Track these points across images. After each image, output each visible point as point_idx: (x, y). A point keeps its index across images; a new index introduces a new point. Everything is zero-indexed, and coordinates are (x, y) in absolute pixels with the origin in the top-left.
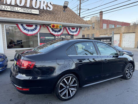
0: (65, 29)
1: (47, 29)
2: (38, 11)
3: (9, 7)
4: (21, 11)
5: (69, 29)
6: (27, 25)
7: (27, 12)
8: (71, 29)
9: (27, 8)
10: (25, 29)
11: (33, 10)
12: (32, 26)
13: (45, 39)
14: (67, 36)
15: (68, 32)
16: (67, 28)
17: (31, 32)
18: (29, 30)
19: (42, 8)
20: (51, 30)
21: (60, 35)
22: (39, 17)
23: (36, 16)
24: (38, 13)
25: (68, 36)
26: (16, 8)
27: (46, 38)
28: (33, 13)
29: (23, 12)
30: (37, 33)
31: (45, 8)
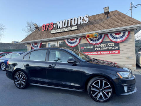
0: (106, 36)
1: (86, 40)
2: (76, 27)
3: (59, 30)
4: (65, 30)
5: (111, 35)
6: (70, 40)
7: (69, 30)
8: (114, 35)
9: (69, 27)
10: (69, 43)
11: (73, 27)
12: (74, 39)
13: (84, 49)
14: (108, 44)
15: (110, 39)
16: (109, 35)
17: (73, 44)
18: (72, 43)
19: (79, 23)
20: (89, 40)
21: (100, 43)
22: (78, 31)
23: (75, 31)
24: (77, 28)
25: (110, 44)
26: (63, 29)
27: (86, 48)
28: (73, 29)
29: (67, 30)
30: (78, 44)
31: (82, 23)
